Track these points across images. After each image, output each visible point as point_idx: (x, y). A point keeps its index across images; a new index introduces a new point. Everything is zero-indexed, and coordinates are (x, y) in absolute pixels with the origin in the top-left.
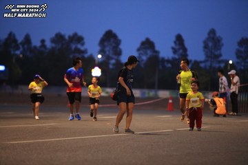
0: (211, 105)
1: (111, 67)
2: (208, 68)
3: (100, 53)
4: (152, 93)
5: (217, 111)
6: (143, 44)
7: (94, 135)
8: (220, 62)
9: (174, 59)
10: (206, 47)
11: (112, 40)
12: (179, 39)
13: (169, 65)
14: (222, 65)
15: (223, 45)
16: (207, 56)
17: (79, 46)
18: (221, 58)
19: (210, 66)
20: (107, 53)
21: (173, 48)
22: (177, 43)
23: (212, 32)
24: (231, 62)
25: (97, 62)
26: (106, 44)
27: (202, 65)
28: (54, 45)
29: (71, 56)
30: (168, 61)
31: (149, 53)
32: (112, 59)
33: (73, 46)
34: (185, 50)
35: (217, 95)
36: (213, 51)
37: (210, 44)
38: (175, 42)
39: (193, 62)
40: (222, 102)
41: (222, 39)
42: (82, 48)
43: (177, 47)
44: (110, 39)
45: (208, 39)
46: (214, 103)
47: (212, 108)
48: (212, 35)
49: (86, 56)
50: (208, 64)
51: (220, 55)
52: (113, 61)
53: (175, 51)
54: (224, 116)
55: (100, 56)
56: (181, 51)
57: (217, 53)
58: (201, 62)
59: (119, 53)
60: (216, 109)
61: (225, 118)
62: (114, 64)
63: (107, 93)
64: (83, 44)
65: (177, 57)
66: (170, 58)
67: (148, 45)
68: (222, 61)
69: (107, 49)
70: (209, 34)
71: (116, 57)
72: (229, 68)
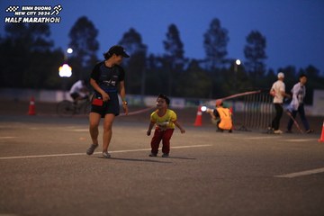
0: (214, 117)
1: (84, 64)
2: (209, 69)
3: (71, 45)
4: (137, 100)
5: (221, 125)
6: (126, 36)
8: (224, 62)
9: (166, 57)
10: (207, 42)
11: (87, 30)
12: (173, 31)
13: (159, 64)
14: (228, 66)
15: (228, 39)
16: (209, 54)
17: (43, 37)
18: (226, 57)
19: (213, 67)
20: (80, 46)
21: (165, 43)
22: (171, 36)
23: (216, 23)
24: (238, 62)
25: (66, 57)
26: (78, 34)
27: (202, 66)
28: (9, 34)
29: (32, 50)
30: (159, 59)
31: (134, 47)
32: (86, 54)
33: (36, 37)
34: (180, 45)
35: (221, 105)
36: (216, 47)
37: (213, 39)
38: (168, 35)
39: (190, 61)
40: (227, 114)
41: (227, 32)
42: (47, 39)
43: (170, 41)
44: (84, 30)
45: (210, 31)
46: (217, 114)
47: (215, 121)
48: (215, 27)
49: (52, 49)
50: (210, 64)
51: (225, 53)
52: (87, 58)
53: (167, 46)
54: (230, 131)
55: (70, 51)
56: (175, 47)
57: (221, 50)
58: (201, 61)
59: (95, 47)
60: (219, 122)
61: (231, 134)
62: (88, 62)
64: (48, 35)
65: (169, 54)
66: (162, 56)
67: (133, 36)
68: (227, 61)
69: (80, 41)
70: (212, 25)
71: (91, 52)
72: (236, 69)
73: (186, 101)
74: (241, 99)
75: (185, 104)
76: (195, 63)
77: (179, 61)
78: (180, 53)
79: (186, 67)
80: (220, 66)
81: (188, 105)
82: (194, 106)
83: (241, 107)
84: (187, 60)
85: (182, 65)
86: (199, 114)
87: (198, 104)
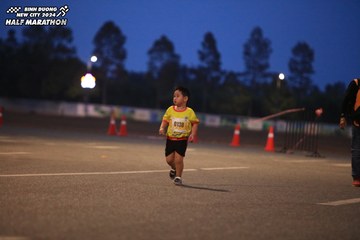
1: (109, 75)
3: (94, 54)
6: (157, 44)
7: (83, 171)
8: (266, 76)
9: (201, 69)
10: (247, 53)
11: (113, 36)
12: (209, 40)
13: (192, 77)
14: (269, 80)
15: (271, 51)
16: (249, 66)
17: (65, 42)
18: (268, 71)
19: (253, 81)
20: (105, 55)
21: (200, 52)
22: (207, 45)
23: (257, 32)
24: (282, 77)
25: (89, 66)
26: (104, 41)
27: (241, 79)
28: (27, 39)
29: (52, 57)
30: (193, 71)
31: (166, 56)
32: (112, 63)
33: (56, 43)
34: (217, 56)
36: (257, 59)
38: (203, 45)
39: (227, 74)
41: (270, 42)
42: (69, 46)
43: (206, 51)
44: (110, 37)
45: (251, 41)
48: (256, 36)
50: (250, 77)
51: (267, 66)
52: (113, 67)
53: (202, 57)
55: (94, 59)
56: (211, 58)
57: (263, 62)
58: (239, 74)
59: (122, 56)
62: (114, 72)
63: (102, 112)
64: (70, 40)
65: (205, 65)
66: (196, 67)
67: (164, 45)
68: (269, 75)
69: (105, 49)
70: (253, 34)
71: (117, 61)
72: (279, 84)
73: (222, 118)
74: (284, 118)
75: (221, 121)
76: (232, 76)
77: (214, 74)
78: (216, 64)
79: (222, 80)
80: (261, 80)
81: (225, 123)
82: (230, 124)
83: (283, 126)
84: (223, 73)
85: (218, 78)
86: (237, 132)
87: (235, 121)
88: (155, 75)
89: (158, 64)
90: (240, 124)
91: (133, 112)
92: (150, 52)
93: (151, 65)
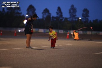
4: (48, 31)
5: (75, 38)
6: (44, 10)
10: (70, 12)
14: (77, 19)
15: (77, 11)
16: (70, 16)
17: (18, 11)
18: (76, 17)
19: (72, 20)
20: (30, 14)
21: (57, 12)
23: (73, 6)
24: (80, 18)
25: (26, 17)
26: (29, 10)
27: (69, 19)
29: (15, 15)
30: (55, 18)
31: (47, 14)
33: (16, 11)
34: (61, 13)
36: (73, 14)
37: (72, 11)
38: (58, 10)
41: (76, 9)
44: (31, 8)
45: (71, 9)
47: (73, 37)
49: (21, 15)
51: (76, 15)
53: (57, 14)
54: (78, 40)
55: (27, 15)
58: (68, 18)
64: (20, 10)
65: (58, 16)
67: (46, 11)
69: (30, 12)
72: (79, 21)
73: (64, 31)
74: (81, 30)
76: (66, 19)
77: (61, 18)
78: (61, 16)
79: (63, 20)
80: (74, 20)
83: (81, 32)
84: (64, 18)
86: (68, 35)
87: (67, 31)
88: (44, 19)
89: (45, 16)
90: (69, 32)
91: (39, 30)
92: (43, 13)
93: (43, 16)
